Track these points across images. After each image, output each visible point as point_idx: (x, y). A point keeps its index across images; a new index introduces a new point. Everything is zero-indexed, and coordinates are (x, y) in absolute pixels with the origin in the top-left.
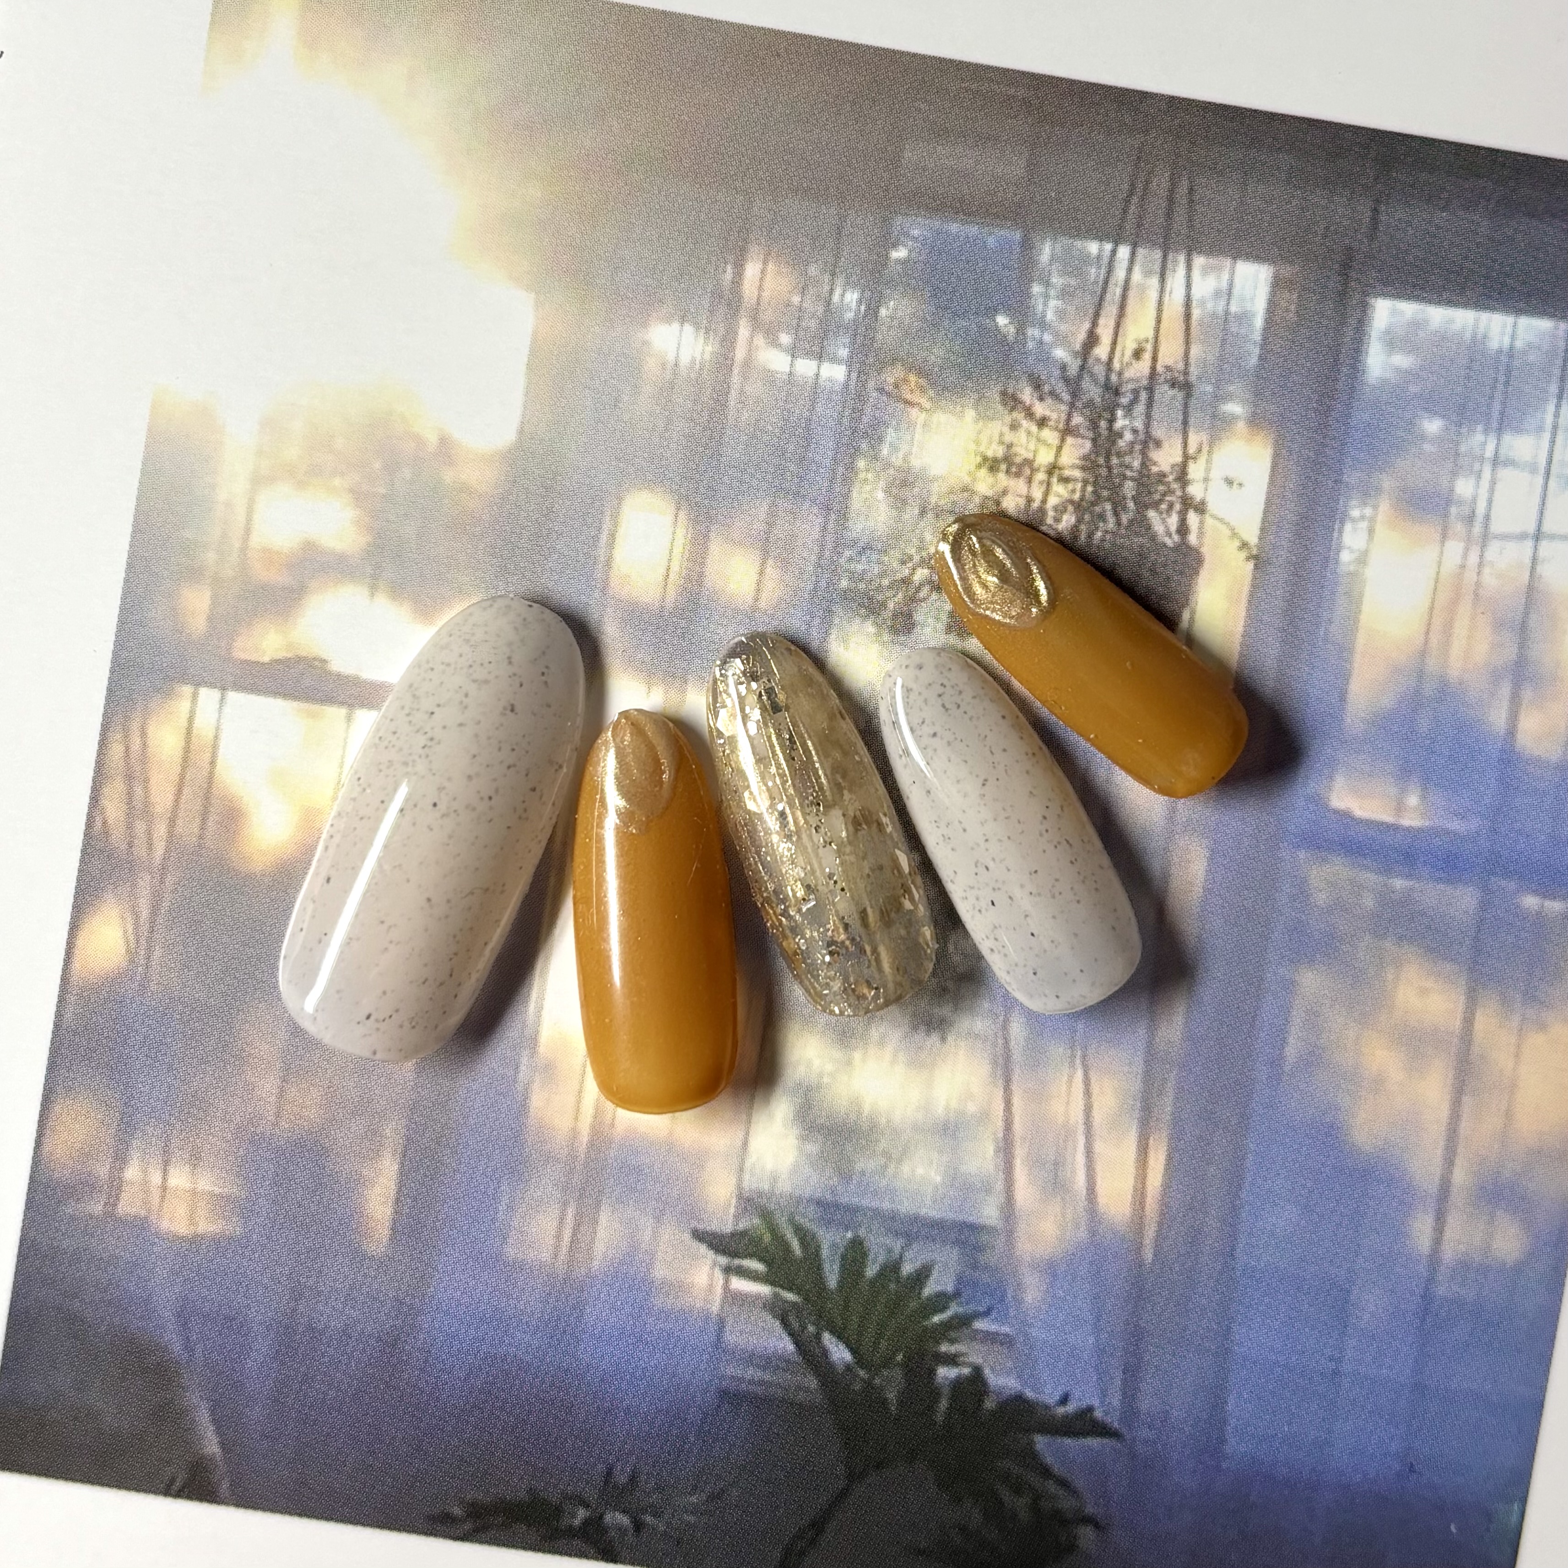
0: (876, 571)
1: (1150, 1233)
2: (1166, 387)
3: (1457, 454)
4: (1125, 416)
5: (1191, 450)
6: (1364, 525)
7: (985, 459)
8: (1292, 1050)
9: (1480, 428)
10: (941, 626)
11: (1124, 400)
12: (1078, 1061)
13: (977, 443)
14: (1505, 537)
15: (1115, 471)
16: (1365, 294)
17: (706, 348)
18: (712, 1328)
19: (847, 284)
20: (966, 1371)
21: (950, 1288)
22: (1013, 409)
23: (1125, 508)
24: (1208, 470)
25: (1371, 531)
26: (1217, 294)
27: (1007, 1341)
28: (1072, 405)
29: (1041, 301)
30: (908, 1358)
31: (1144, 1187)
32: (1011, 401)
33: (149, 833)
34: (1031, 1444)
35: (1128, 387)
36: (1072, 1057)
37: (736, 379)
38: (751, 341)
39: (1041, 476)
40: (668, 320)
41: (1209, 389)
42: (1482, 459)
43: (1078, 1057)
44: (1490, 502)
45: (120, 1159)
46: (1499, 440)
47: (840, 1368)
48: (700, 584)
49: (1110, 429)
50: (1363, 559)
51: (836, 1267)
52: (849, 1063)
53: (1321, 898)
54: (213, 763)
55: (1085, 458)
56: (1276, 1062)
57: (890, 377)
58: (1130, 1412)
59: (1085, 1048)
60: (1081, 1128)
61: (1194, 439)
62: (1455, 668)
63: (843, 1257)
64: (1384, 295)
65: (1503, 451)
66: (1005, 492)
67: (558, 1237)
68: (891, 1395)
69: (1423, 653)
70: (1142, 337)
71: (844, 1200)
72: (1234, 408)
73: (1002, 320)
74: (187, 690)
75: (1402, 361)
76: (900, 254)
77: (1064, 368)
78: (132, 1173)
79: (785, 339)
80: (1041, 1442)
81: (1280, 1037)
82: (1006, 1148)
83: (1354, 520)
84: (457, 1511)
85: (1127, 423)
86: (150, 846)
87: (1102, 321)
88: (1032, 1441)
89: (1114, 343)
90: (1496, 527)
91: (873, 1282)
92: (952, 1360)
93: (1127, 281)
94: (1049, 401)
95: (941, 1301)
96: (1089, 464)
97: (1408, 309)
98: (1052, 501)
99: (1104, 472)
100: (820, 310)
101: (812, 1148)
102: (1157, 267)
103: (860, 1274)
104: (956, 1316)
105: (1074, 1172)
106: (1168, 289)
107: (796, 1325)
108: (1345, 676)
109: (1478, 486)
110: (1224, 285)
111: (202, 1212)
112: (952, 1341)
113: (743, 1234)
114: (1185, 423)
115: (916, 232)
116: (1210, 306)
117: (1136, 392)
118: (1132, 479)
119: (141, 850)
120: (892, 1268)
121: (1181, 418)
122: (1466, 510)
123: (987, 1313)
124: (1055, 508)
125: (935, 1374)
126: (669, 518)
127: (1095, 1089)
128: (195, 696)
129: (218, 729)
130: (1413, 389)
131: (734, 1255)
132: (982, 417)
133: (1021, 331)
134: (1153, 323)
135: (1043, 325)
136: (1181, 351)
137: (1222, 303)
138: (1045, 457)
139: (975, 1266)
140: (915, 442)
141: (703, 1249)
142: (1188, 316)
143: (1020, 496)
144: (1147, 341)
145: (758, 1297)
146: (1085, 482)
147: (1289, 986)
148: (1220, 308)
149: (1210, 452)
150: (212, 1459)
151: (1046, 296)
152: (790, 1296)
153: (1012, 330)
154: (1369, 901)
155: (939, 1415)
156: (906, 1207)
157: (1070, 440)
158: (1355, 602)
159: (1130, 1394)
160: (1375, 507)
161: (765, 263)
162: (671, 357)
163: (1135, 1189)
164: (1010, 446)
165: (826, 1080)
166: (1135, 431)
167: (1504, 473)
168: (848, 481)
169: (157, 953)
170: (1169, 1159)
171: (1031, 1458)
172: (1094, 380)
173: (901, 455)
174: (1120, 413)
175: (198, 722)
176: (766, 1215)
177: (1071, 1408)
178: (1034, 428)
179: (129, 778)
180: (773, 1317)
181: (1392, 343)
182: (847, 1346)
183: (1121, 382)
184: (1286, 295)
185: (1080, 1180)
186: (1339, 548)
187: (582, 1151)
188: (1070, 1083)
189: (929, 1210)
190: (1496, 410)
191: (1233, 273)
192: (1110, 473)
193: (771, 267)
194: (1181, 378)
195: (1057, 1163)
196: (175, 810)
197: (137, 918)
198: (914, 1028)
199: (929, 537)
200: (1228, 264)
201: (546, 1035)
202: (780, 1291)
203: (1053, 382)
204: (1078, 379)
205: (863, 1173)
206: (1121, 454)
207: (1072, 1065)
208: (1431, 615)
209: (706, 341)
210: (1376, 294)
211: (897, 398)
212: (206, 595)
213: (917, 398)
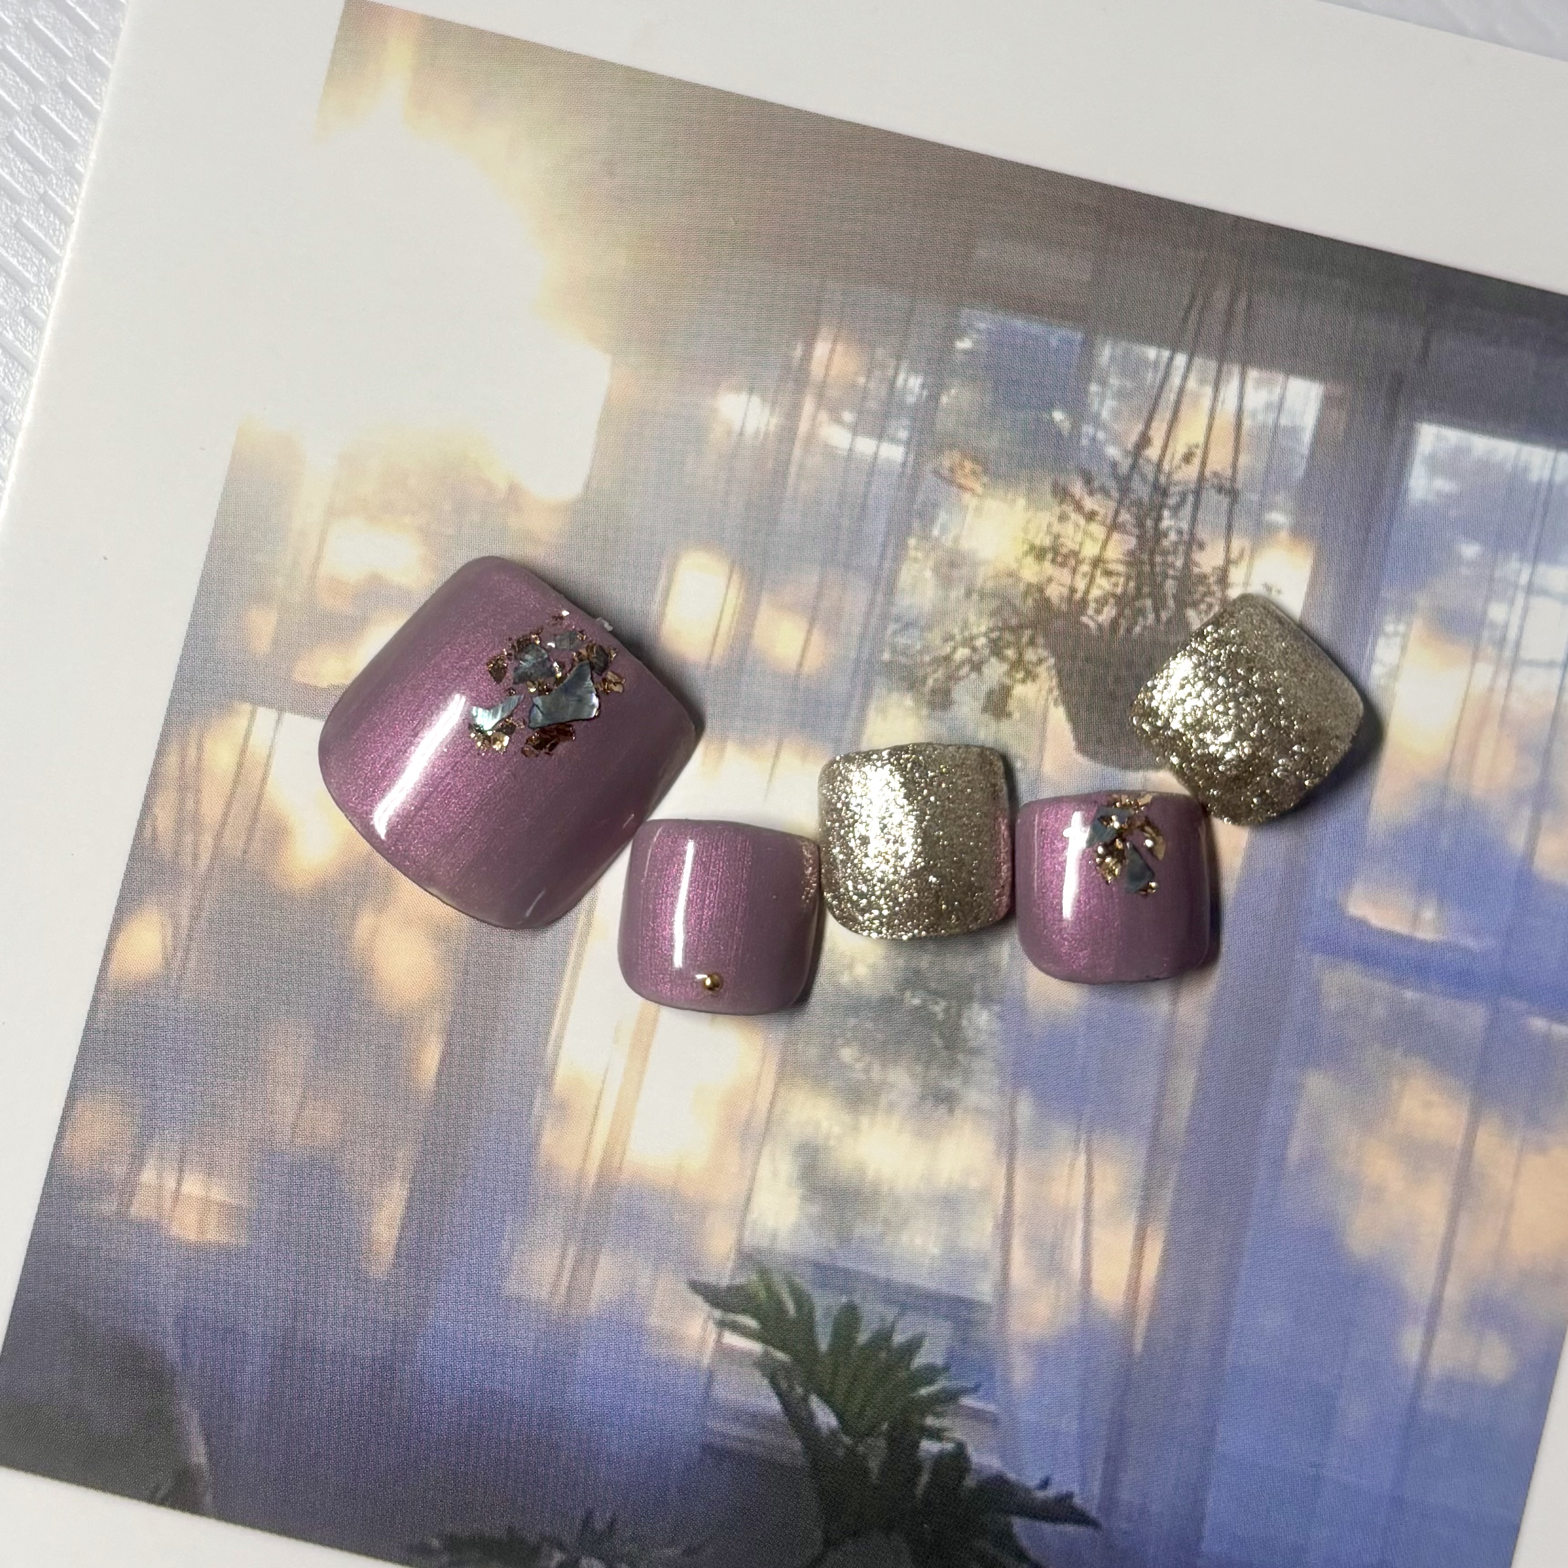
0: (918, 647)
1: (1142, 1323)
2: (1213, 491)
3: (1491, 580)
4: (1171, 517)
5: (1234, 554)
6: (1398, 640)
7: (1032, 548)
8: (1295, 1151)
10: (978, 705)
11: (1172, 501)
12: (1082, 1145)
13: (1025, 530)
14: (1532, 663)
15: (1158, 569)
16: (1413, 419)
17: (771, 420)
18: (703, 1380)
19: (912, 369)
20: (949, 1446)
21: (939, 1361)
22: (1061, 502)
23: (1164, 606)
24: (1248, 575)
25: (1404, 648)
26: (1268, 406)
27: (994, 1421)
28: (1120, 502)
29: (1097, 399)
30: (893, 1428)
31: (1138, 1277)
32: (1062, 493)
33: (196, 845)
34: (1009, 1525)
35: (1173, 489)
36: (1077, 1141)
37: (797, 452)
38: (814, 418)
39: (1085, 568)
40: (738, 389)
41: (1255, 497)
42: (1516, 586)
43: (1082, 1141)
44: (1521, 629)
45: (137, 1160)
46: (1534, 568)
47: (824, 1430)
48: (747, 645)
49: (1156, 527)
50: (1394, 673)
51: (829, 1330)
52: (856, 1128)
53: (1333, 1003)
54: (264, 780)
55: (1131, 553)
56: (1279, 1162)
57: (947, 461)
58: (1109, 1502)
59: (1090, 1131)
60: (1080, 1213)
61: (1237, 544)
62: (1479, 787)
63: (837, 1321)
64: (1430, 421)
65: (1536, 579)
66: (1050, 580)
67: (559, 1275)
68: (874, 1465)
69: (1448, 770)
70: (1193, 441)
71: (840, 1264)
72: (1278, 517)
73: (1058, 416)
74: (246, 707)
75: (1443, 485)
76: (964, 344)
77: (1114, 465)
78: (148, 1176)
79: (848, 416)
80: (1019, 1525)
81: (1283, 1136)
82: (1005, 1226)
83: (1387, 635)
84: (436, 1543)
85: (1173, 523)
86: (196, 857)
87: (1155, 424)
88: (1010, 1523)
89: (1165, 447)
90: (1525, 654)
91: (863, 1348)
92: (936, 1435)
93: (1181, 390)
94: (1099, 496)
95: (930, 1374)
96: (1132, 560)
97: (1453, 436)
98: (1095, 593)
99: (1147, 568)
100: (883, 392)
101: (815, 1209)
102: (1212, 374)
103: (851, 1340)
104: (944, 1390)
105: (1070, 1255)
106: (1221, 399)
107: (784, 1385)
108: (1369, 787)
109: (1510, 611)
110: (1276, 399)
111: (213, 1220)
112: (937, 1415)
113: (740, 1289)
114: (1229, 528)
115: (982, 326)
116: (1260, 417)
117: (1183, 495)
118: (1174, 578)
119: (187, 860)
120: (883, 1337)
121: (1225, 523)
122: (1498, 634)
123: (975, 1389)
124: (1097, 601)
125: (918, 1447)
126: (722, 581)
127: (1097, 1174)
128: (253, 714)
129: (271, 747)
130: (1453, 513)
131: (731, 1310)
132: (1034, 503)
133: (1076, 426)
134: (1204, 431)
135: (1098, 423)
136: (1230, 459)
137: (1273, 415)
138: (1090, 550)
139: (964, 1341)
140: (966, 526)
141: (699, 1300)
142: (1238, 427)
143: (1062, 585)
144: (1197, 446)
145: (749, 1353)
146: (1128, 578)
147: (1296, 1089)
148: (1270, 422)
149: (1252, 557)
150: (198, 1466)
151: (1102, 397)
152: (780, 1355)
153: (1067, 425)
154: (1379, 1011)
155: (919, 1488)
156: (901, 1276)
157: (1116, 536)
159: (1110, 1482)
160: (1409, 625)
161: (835, 342)
162: (737, 428)
163: (1129, 1279)
164: (1057, 537)
165: (832, 1143)
167: (1537, 602)
168: (898, 559)
169: (192, 964)
170: (1166, 1251)
171: (1006, 1539)
172: (1144, 478)
173: (951, 536)
174: (1166, 513)
175: (252, 741)
176: (763, 1273)
177: (1051, 1492)
178: (1082, 521)
179: (182, 789)
180: (763, 1375)
181: (1435, 466)
182: (834, 1411)
183: (1169, 484)
184: (1335, 414)
185: (1076, 1264)
186: (1371, 660)
187: (587, 1193)
188: (1072, 1166)
189: (924, 1281)
190: (1533, 540)
191: (1284, 389)
192: (1152, 572)
193: (839, 348)
194: (1227, 484)
195: (1054, 1247)
196: (223, 824)
197: (176, 927)
198: (923, 1098)
199: (972, 618)
200: (1281, 379)
201: (563, 1074)
202: (771, 1349)
203: (1103, 478)
204: (1128, 478)
205: (862, 1240)
206: (1165, 553)
207: (1076, 1149)
208: (1457, 734)
209: (772, 414)
210: (1422, 420)
211: (951, 482)
212: (273, 617)
213: (970, 483)
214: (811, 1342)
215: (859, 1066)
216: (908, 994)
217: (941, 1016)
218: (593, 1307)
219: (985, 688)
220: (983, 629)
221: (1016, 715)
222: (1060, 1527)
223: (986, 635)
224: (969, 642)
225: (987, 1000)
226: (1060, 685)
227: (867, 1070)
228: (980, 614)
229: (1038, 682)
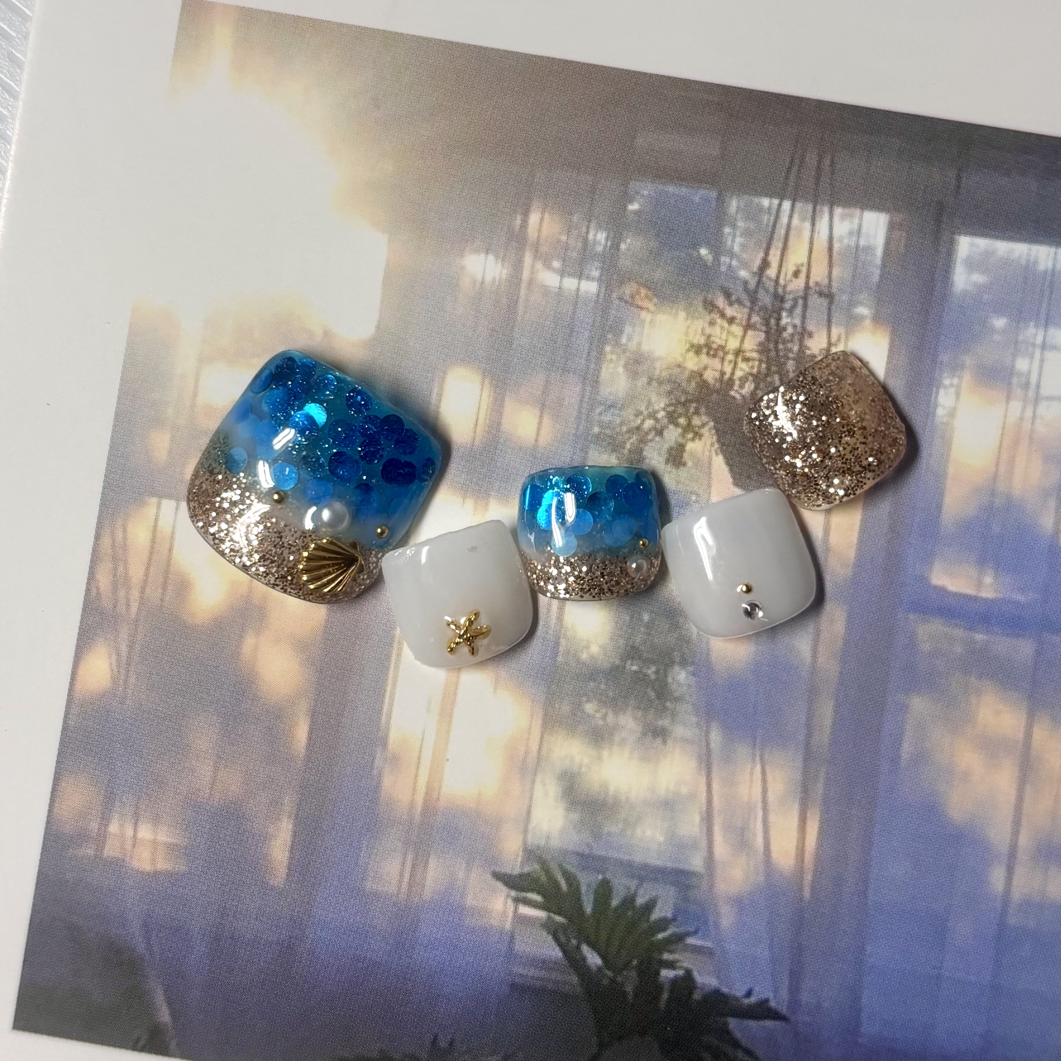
0: (618, 421)
1: (808, 877)
2: (816, 296)
3: (1016, 342)
4: (788, 316)
5: (834, 339)
6: (952, 390)
7: (692, 346)
8: (906, 751)
9: (1032, 324)
11: (788, 305)
12: (758, 758)
13: (687, 334)
14: (1050, 398)
15: (781, 354)
16: (953, 233)
17: (503, 270)
18: (507, 939)
19: (599, 227)
20: (681, 973)
21: (669, 915)
22: (711, 312)
25: (958, 394)
26: (851, 233)
27: (709, 952)
28: (751, 309)
29: (730, 238)
30: (641, 963)
31: (803, 846)
32: (710, 306)
33: (127, 598)
34: (726, 1024)
35: (788, 297)
36: (754, 755)
37: (523, 292)
38: (533, 266)
39: (730, 357)
40: (477, 251)
41: (845, 298)
42: (1034, 345)
43: (757, 755)
44: (1040, 375)
45: (105, 819)
46: (1046, 331)
47: (594, 968)
48: (498, 430)
49: (778, 325)
50: (952, 413)
51: (592, 898)
52: (600, 758)
53: (926, 647)
54: (170, 550)
55: (760, 344)
56: (895, 760)
57: (628, 289)
58: (794, 1003)
59: (762, 749)
60: (760, 805)
61: (835, 331)
62: (1017, 488)
63: (596, 892)
64: (966, 234)
65: (1048, 339)
66: (705, 368)
67: (401, 875)
68: (629, 989)
69: (995, 477)
70: (799, 262)
71: (596, 853)
72: (863, 310)
73: (703, 251)
74: (154, 500)
75: (978, 278)
76: (634, 207)
77: (746, 283)
78: (113, 828)
79: (556, 264)
80: (733, 1023)
81: (897, 742)
82: (708, 818)
83: (945, 387)
86: (128, 605)
87: (772, 252)
88: (726, 1022)
89: (780, 266)
90: (1045, 391)
91: (616, 909)
92: (671, 965)
93: (789, 226)
94: (736, 306)
95: (663, 924)
96: (763, 349)
97: (982, 243)
98: (739, 374)
99: (773, 354)
100: (580, 244)
101: (575, 816)
102: (810, 213)
103: (607, 905)
104: (674, 935)
105: (754, 835)
106: (817, 231)
107: (563, 939)
108: (940, 494)
109: (1031, 363)
110: (856, 227)
111: (161, 855)
112: (671, 952)
113: (528, 874)
115: (646, 193)
116: (846, 241)
117: (795, 300)
119: (121, 608)
120: (629, 901)
121: (826, 317)
122: (1023, 380)
123: (696, 932)
124: (741, 379)
125: (659, 975)
126: (478, 386)
127: (769, 778)
128: (159, 505)
129: (174, 527)
130: (986, 297)
131: (523, 890)
132: (691, 315)
133: (716, 259)
134: (806, 253)
135: (732, 255)
136: (826, 273)
137: (854, 239)
138: (733, 344)
139: (686, 899)
140: (645, 334)
141: (500, 885)
142: (830, 249)
143: (715, 370)
144: (802, 265)
145: (537, 919)
146: (761, 361)
147: (904, 708)
148: (853, 244)
149: (846, 340)
150: (166, 1025)
151: (734, 236)
152: (559, 919)
153: (710, 258)
154: (958, 649)
155: (662, 1003)
156: (638, 858)
157: (750, 333)
158: (947, 442)
159: (794, 990)
160: (960, 378)
161: (543, 213)
162: (479, 278)
163: (797, 848)
164: (709, 336)
165: (583, 770)
166: (795, 326)
167: (1049, 355)
168: (599, 361)
169: (132, 680)
170: (821, 827)
171: (725, 1032)
172: (767, 291)
173: (634, 343)
174: (784, 314)
175: (160, 523)
176: (543, 864)
177: (753, 1000)
178: (726, 325)
179: (115, 559)
180: (548, 933)
181: (971, 265)
182: (599, 954)
183: (785, 292)
184: (897, 234)
185: (759, 841)
186: (936, 406)
187: (417, 818)
188: (752, 774)
189: (655, 861)
190: (1043, 311)
191: (861, 219)
192: (777, 355)
193: (547, 216)
194: (826, 291)
195: (743, 829)
196: (145, 581)
197: (119, 655)
198: (644, 734)
199: (654, 398)
200: (858, 213)
201: (394, 736)
202: (552, 915)
203: (738, 292)
204: (756, 291)
205: (609, 834)
206: (785, 342)
207: (754, 761)
208: (999, 452)
209: (503, 266)
210: (960, 234)
211: (632, 305)
212: (167, 437)
213: (646, 304)
214: (580, 908)
215: (598, 715)
216: (629, 662)
217: (653, 677)
218: (427, 894)
219: (666, 446)
220: (662, 405)
221: (690, 464)
222: (761, 1023)
223: (664, 409)
224: (652, 415)
225: (684, 663)
226: (718, 441)
227: (604, 718)
228: (659, 394)
229: (703, 438)
